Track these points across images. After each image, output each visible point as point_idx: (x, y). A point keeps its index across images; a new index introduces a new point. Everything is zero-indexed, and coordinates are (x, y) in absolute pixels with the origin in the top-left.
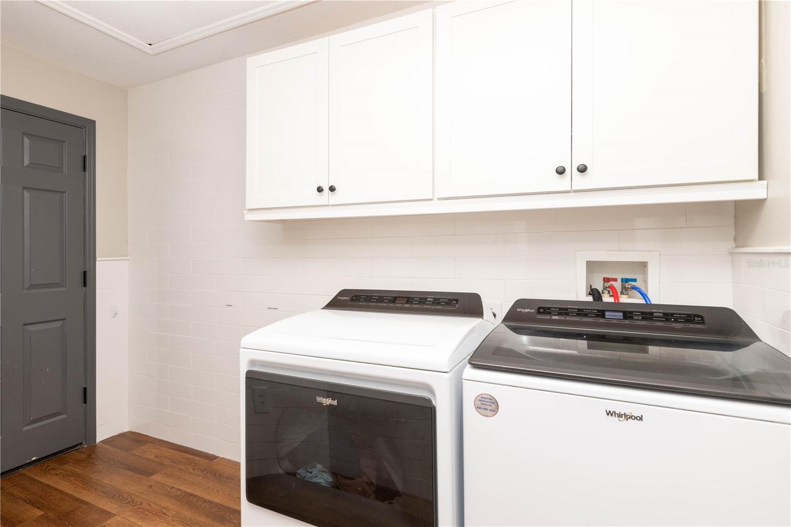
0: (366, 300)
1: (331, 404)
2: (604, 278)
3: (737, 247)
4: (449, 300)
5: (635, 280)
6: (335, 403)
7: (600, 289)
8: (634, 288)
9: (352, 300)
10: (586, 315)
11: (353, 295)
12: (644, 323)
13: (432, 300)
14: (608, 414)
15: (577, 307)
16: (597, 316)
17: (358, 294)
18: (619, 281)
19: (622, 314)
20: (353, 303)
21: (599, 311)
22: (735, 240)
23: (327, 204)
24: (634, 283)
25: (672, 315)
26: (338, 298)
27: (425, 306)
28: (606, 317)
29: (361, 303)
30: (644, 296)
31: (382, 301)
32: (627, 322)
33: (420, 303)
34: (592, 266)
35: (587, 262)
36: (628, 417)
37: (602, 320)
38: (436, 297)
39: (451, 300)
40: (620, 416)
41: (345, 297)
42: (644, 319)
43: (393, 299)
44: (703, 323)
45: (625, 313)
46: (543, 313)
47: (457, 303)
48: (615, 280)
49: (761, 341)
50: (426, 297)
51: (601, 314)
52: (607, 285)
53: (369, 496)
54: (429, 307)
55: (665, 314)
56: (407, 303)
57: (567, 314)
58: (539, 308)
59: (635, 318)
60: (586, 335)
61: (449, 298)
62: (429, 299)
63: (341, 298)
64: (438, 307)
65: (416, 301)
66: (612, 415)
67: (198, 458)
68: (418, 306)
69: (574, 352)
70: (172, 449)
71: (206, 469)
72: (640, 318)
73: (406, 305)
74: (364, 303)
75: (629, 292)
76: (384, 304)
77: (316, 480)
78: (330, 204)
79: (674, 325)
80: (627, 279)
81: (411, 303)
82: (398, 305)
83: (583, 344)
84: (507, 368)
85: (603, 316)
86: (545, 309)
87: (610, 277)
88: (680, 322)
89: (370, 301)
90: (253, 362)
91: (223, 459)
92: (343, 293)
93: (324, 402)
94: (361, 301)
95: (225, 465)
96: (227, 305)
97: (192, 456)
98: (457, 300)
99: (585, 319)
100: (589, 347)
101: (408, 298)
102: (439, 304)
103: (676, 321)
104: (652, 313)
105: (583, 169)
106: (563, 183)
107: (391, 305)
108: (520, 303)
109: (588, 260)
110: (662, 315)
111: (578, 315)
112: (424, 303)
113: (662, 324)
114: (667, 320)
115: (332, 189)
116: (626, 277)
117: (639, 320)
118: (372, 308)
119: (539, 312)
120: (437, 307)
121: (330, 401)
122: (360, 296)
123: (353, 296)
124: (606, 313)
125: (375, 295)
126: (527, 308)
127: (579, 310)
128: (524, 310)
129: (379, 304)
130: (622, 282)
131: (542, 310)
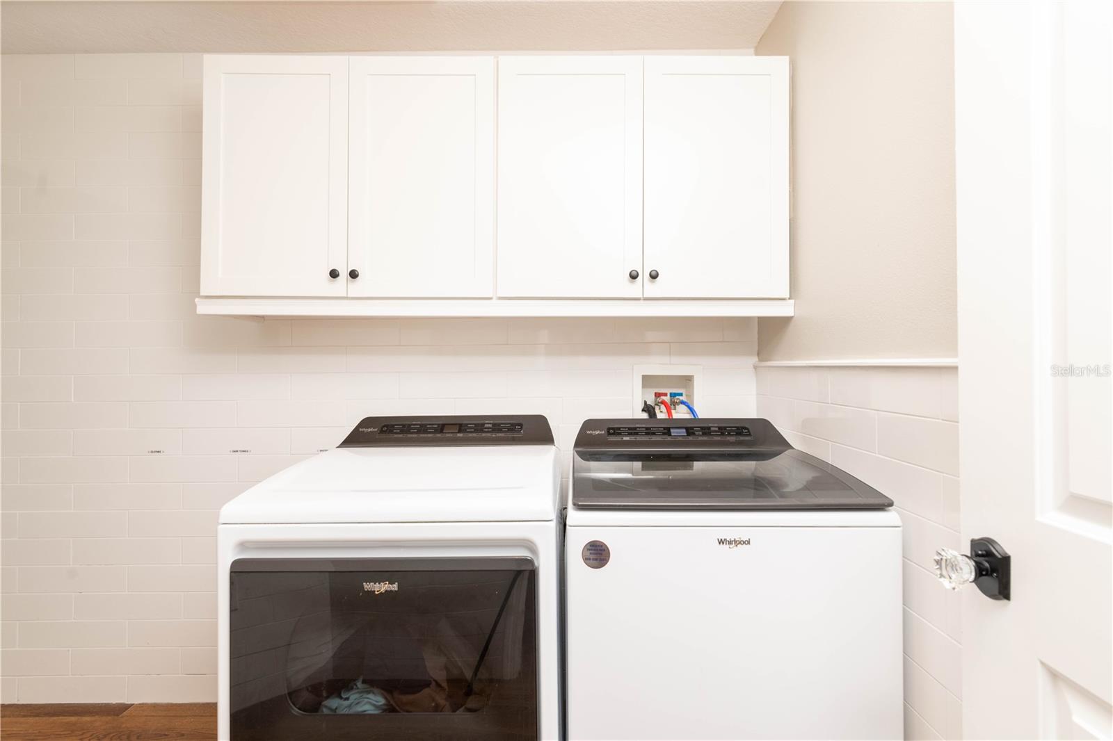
0: (402, 432)
1: (389, 589)
2: (656, 393)
3: (760, 360)
4: (512, 424)
5: (681, 395)
6: (395, 587)
7: (653, 405)
8: (682, 403)
9: (382, 432)
10: (654, 434)
11: (383, 424)
12: (705, 438)
13: (490, 426)
14: (720, 543)
15: (644, 426)
16: (664, 434)
17: (388, 423)
18: (669, 395)
19: (684, 430)
20: (383, 436)
21: (664, 428)
22: (758, 354)
23: (345, 295)
24: (681, 398)
25: (725, 428)
26: (361, 430)
27: (484, 435)
28: (673, 435)
29: (396, 436)
30: (691, 410)
31: (426, 431)
32: (691, 438)
33: (476, 431)
34: (647, 381)
35: (643, 376)
36: (737, 543)
37: (669, 438)
38: (495, 422)
39: (514, 425)
40: (730, 542)
41: (370, 427)
42: (704, 434)
43: (439, 428)
44: (750, 435)
45: (687, 429)
46: (613, 434)
47: (521, 428)
48: (665, 395)
49: (793, 448)
50: (482, 422)
51: (667, 431)
52: (659, 400)
53: (442, 709)
54: (489, 435)
55: (720, 428)
56: (459, 432)
57: (637, 434)
58: (609, 429)
59: (697, 433)
60: (653, 455)
61: (512, 422)
62: (486, 425)
63: (365, 430)
64: (500, 435)
65: (471, 428)
66: (723, 543)
67: (87, 719)
68: (474, 435)
69: (629, 476)
70: (24, 716)
71: (109, 734)
72: (701, 433)
73: (459, 435)
74: (401, 436)
75: (677, 406)
76: (430, 435)
77: (359, 709)
78: (349, 296)
79: (728, 438)
80: (675, 394)
81: (465, 431)
82: (447, 435)
83: (638, 465)
84: (620, 506)
85: (669, 434)
86: (615, 429)
87: (660, 392)
88: (733, 435)
89: (408, 432)
90: (243, 545)
91: (142, 705)
92: (367, 422)
93: (376, 590)
94: (396, 433)
95: (147, 716)
96: (152, 452)
97: (73, 719)
98: (521, 425)
99: (654, 438)
100: (644, 468)
101: (460, 425)
102: (500, 430)
103: (729, 434)
104: (709, 428)
105: (654, 276)
106: (635, 289)
107: (439, 435)
108: (589, 424)
109: (644, 374)
110: (717, 429)
111: (647, 434)
112: (482, 431)
113: (719, 438)
114: (723, 434)
115: (353, 275)
116: (674, 392)
117: (701, 436)
118: (414, 442)
119: (609, 434)
120: (498, 435)
121: (386, 586)
122: (393, 426)
123: (384, 426)
124: (672, 430)
125: (414, 423)
126: (597, 430)
127: (647, 429)
128: (594, 432)
129: (422, 435)
130: (671, 396)
131: (611, 431)
